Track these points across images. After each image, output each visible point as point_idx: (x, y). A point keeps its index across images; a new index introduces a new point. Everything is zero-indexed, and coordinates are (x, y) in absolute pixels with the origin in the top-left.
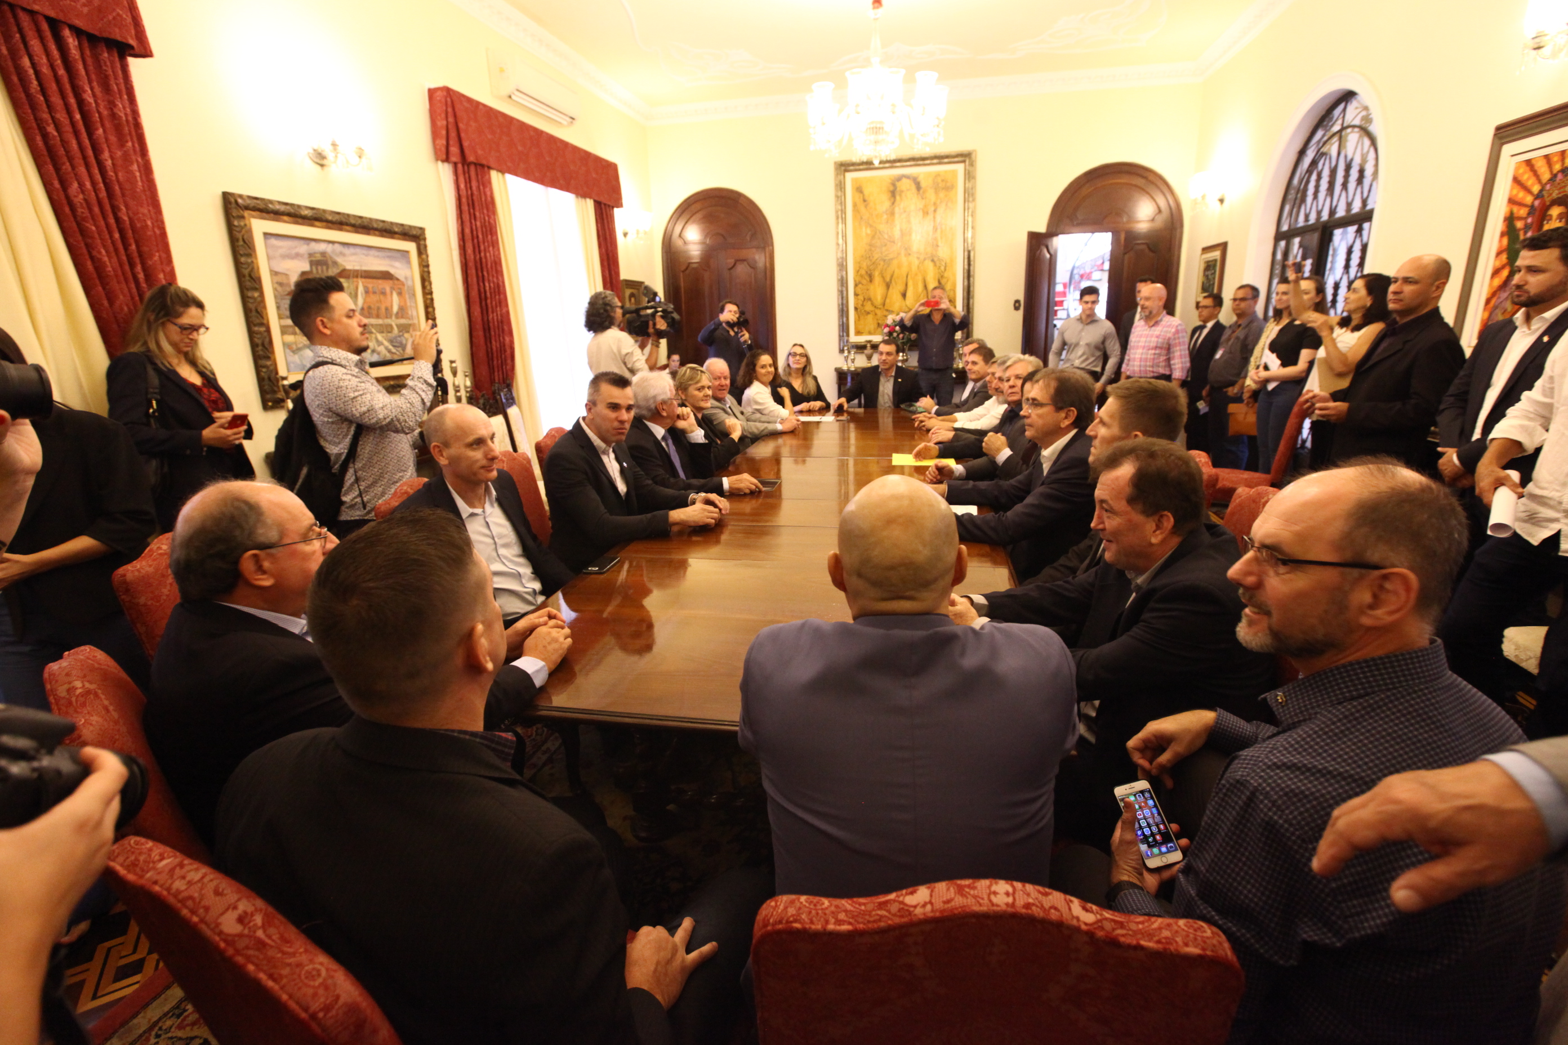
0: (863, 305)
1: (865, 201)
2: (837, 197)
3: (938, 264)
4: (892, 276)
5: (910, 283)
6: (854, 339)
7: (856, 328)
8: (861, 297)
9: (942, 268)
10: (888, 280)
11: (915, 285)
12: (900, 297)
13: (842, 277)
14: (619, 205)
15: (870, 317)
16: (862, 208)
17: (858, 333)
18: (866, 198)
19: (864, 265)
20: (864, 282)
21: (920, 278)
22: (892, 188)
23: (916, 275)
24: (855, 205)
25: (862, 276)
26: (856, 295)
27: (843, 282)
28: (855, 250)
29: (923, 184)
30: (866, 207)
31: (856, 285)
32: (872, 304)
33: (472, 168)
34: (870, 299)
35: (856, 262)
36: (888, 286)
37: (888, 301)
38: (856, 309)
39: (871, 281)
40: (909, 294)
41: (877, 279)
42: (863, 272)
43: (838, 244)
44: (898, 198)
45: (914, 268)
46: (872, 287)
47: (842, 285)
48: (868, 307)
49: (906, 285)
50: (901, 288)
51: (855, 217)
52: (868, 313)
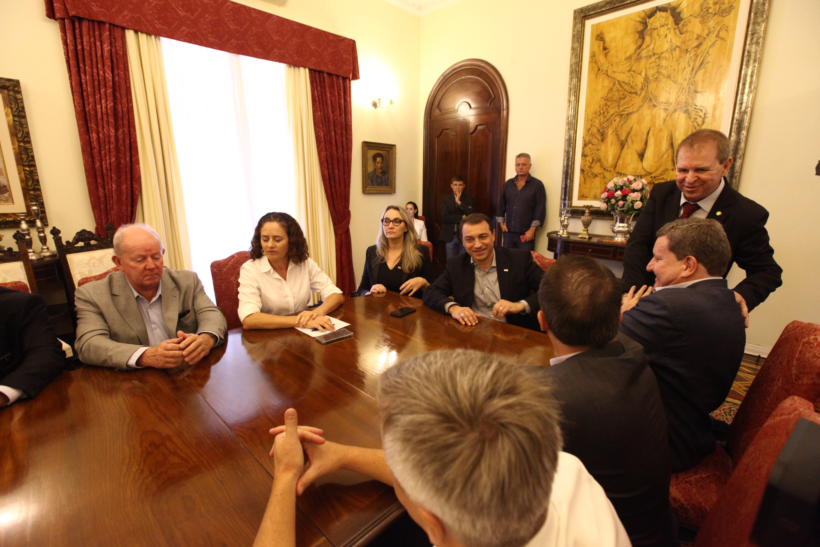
0: (590, 167)
1: (605, 49)
2: (573, 49)
3: (693, 115)
4: (628, 134)
5: (651, 142)
6: (577, 203)
7: (580, 191)
8: (589, 159)
9: (700, 120)
10: (623, 138)
11: (658, 143)
12: (636, 157)
13: (570, 137)
14: (356, 76)
15: (597, 180)
16: (601, 59)
17: (582, 197)
18: (607, 45)
19: (597, 123)
20: (595, 141)
21: (665, 134)
22: (640, 28)
23: (661, 130)
24: (593, 56)
25: (592, 135)
26: (584, 155)
27: (571, 143)
28: (587, 106)
29: (685, 15)
30: (606, 55)
31: (585, 145)
32: (602, 166)
33: (85, 25)
34: (599, 160)
35: (587, 119)
36: (622, 145)
37: (620, 162)
38: (582, 171)
39: (602, 140)
40: (649, 154)
41: (610, 137)
42: (595, 130)
43: (569, 101)
44: (647, 39)
45: (659, 122)
46: (603, 147)
47: (569, 145)
48: (597, 169)
49: (646, 143)
50: (638, 147)
51: (591, 69)
52: (596, 176)
